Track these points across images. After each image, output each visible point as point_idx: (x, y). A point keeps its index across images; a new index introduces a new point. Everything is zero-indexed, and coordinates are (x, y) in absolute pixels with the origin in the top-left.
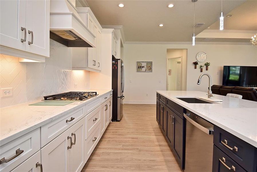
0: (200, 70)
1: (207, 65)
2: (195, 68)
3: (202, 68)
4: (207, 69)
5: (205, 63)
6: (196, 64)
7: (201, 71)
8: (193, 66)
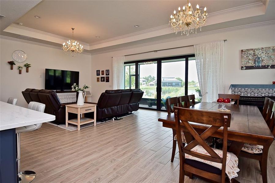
0: (18, 71)
1: (27, 66)
2: (12, 69)
3: (20, 69)
4: (27, 71)
5: (25, 64)
6: (12, 63)
7: (20, 73)
8: (9, 66)
